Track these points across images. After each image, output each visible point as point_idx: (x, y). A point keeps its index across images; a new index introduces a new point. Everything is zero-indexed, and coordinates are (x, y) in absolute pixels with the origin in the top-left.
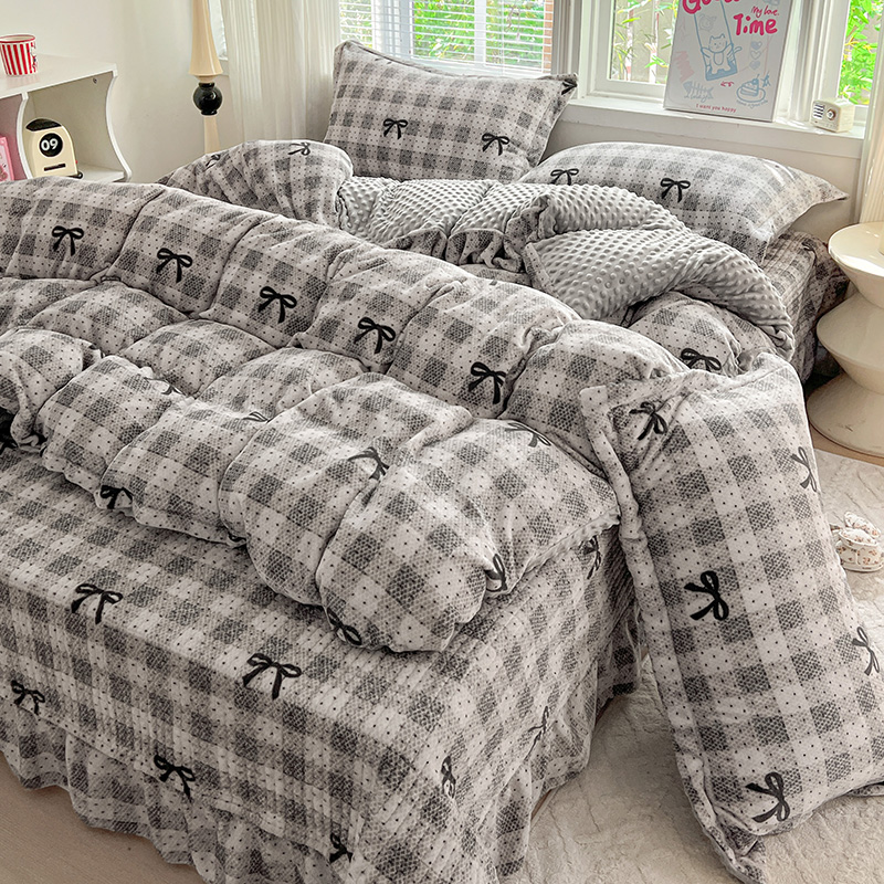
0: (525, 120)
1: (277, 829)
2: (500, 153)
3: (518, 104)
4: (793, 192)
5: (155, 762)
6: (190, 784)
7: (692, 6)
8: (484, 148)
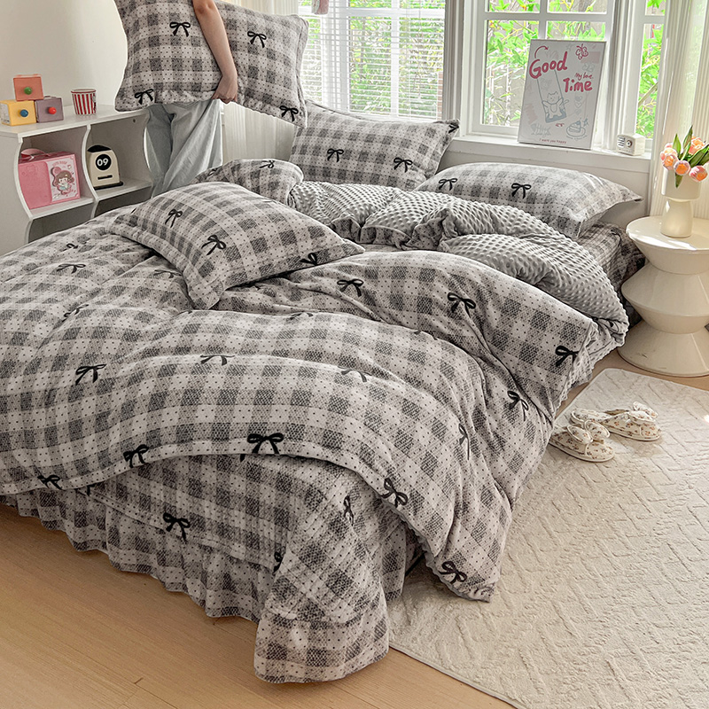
0: (423, 149)
1: (241, 554)
2: (406, 170)
3: (419, 138)
4: (603, 194)
5: (164, 518)
6: (186, 530)
7: (535, 74)
8: (395, 168)
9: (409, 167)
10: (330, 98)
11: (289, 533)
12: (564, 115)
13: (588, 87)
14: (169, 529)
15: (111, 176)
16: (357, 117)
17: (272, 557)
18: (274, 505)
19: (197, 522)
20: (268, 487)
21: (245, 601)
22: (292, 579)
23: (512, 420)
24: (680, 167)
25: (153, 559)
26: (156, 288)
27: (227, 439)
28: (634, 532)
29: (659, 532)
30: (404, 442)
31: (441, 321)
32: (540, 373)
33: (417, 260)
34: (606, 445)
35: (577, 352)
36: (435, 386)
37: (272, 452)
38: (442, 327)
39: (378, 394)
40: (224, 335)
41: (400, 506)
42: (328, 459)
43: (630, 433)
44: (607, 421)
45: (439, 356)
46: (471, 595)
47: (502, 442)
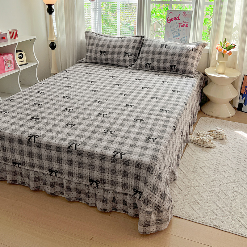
0: (133, 48)
1: (120, 191)
3: (131, 44)
5: (89, 181)
6: (98, 184)
7: (169, 21)
9: (129, 55)
11: (140, 182)
12: (179, 35)
13: (187, 26)
14: (91, 185)
15: (23, 61)
17: (133, 190)
18: (134, 173)
20: (132, 167)
21: (120, 207)
22: (149, 198)
24: (224, 51)
25: (83, 196)
28: (230, 169)
34: (212, 142)
43: (217, 137)
44: (209, 134)
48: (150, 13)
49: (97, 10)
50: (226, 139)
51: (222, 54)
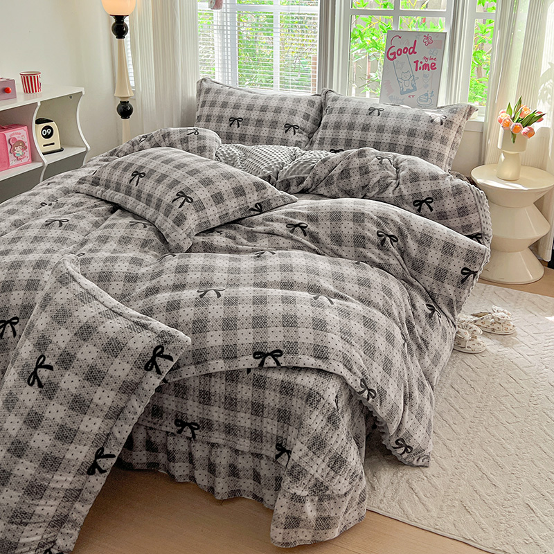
0: (306, 117)
1: (246, 447)
2: (294, 134)
3: (303, 108)
5: (175, 423)
6: (196, 432)
7: (392, 57)
8: (286, 132)
9: (296, 130)
10: (223, 76)
11: (290, 428)
12: (415, 89)
13: (433, 67)
14: (179, 432)
15: (53, 144)
16: (248, 92)
17: (274, 447)
18: (277, 406)
19: (207, 425)
20: (273, 393)
21: (247, 484)
22: (303, 464)
23: (432, 326)
24: (515, 128)
25: (162, 457)
26: (135, 236)
27: (236, 357)
28: (517, 405)
29: (534, 403)
30: (369, 349)
31: (373, 253)
32: (450, 289)
33: (349, 206)
34: (479, 340)
35: (477, 272)
36: (381, 304)
37: (275, 365)
38: (374, 257)
39: (345, 314)
40: (211, 274)
41: (371, 399)
42: (321, 368)
43: (493, 330)
44: (475, 321)
45: (379, 280)
46: (415, 462)
47: (426, 343)
48: (350, 37)
49: (227, 30)
50: (514, 334)
51: (512, 135)
